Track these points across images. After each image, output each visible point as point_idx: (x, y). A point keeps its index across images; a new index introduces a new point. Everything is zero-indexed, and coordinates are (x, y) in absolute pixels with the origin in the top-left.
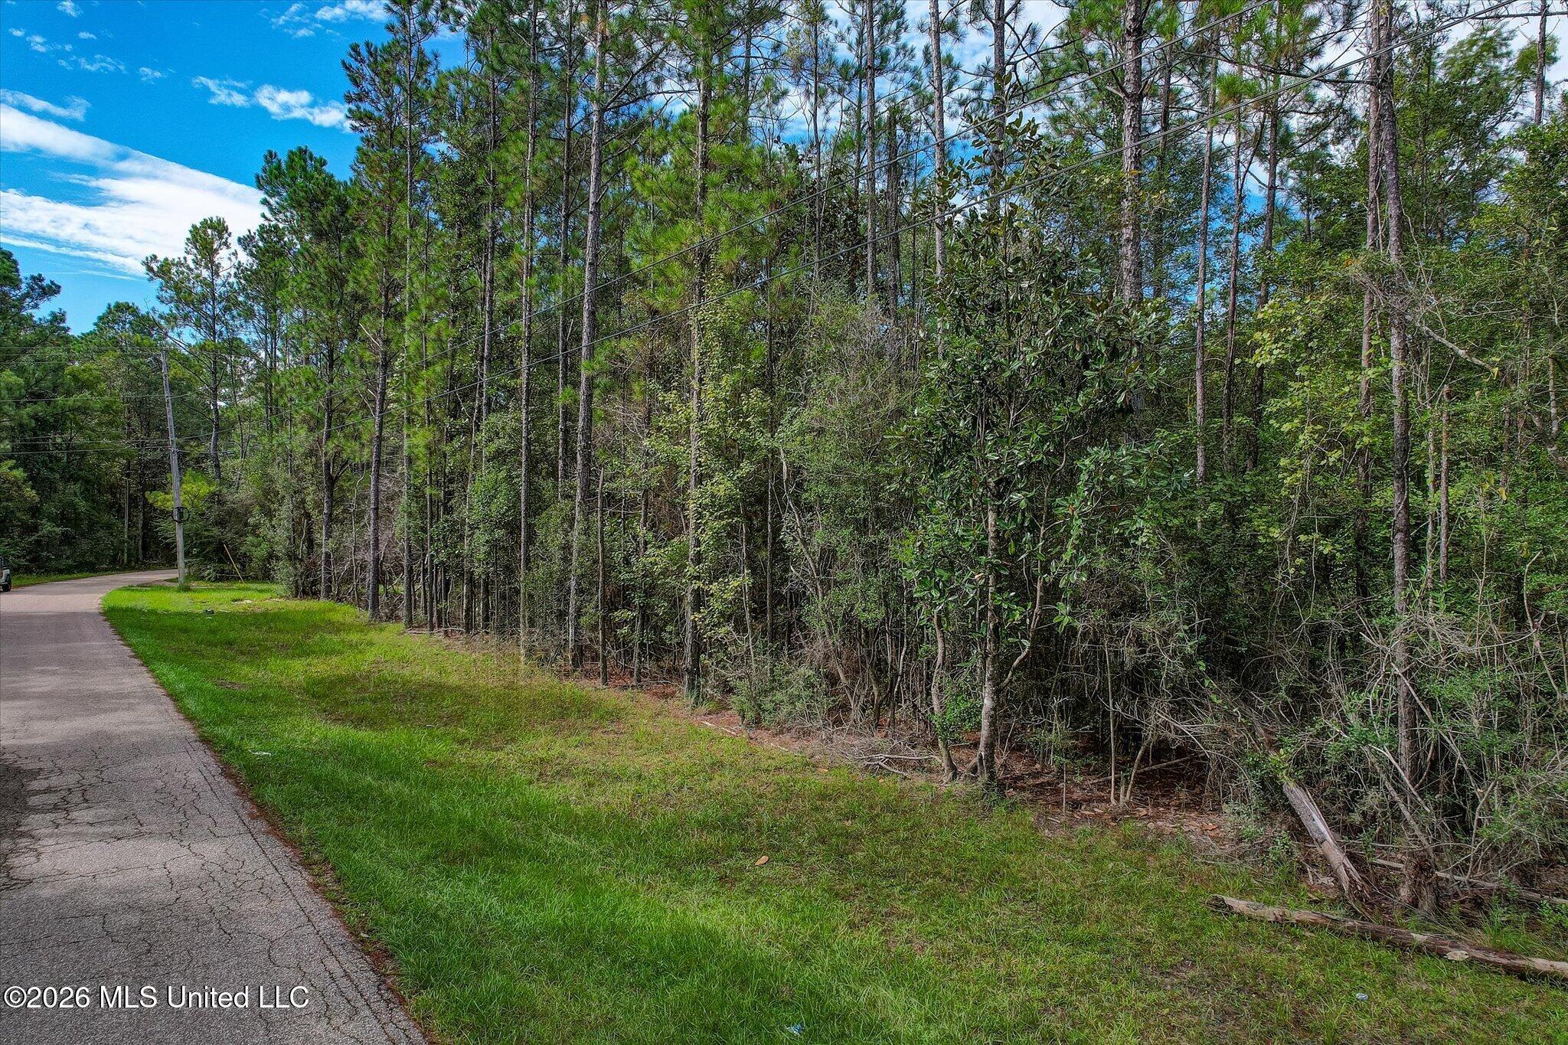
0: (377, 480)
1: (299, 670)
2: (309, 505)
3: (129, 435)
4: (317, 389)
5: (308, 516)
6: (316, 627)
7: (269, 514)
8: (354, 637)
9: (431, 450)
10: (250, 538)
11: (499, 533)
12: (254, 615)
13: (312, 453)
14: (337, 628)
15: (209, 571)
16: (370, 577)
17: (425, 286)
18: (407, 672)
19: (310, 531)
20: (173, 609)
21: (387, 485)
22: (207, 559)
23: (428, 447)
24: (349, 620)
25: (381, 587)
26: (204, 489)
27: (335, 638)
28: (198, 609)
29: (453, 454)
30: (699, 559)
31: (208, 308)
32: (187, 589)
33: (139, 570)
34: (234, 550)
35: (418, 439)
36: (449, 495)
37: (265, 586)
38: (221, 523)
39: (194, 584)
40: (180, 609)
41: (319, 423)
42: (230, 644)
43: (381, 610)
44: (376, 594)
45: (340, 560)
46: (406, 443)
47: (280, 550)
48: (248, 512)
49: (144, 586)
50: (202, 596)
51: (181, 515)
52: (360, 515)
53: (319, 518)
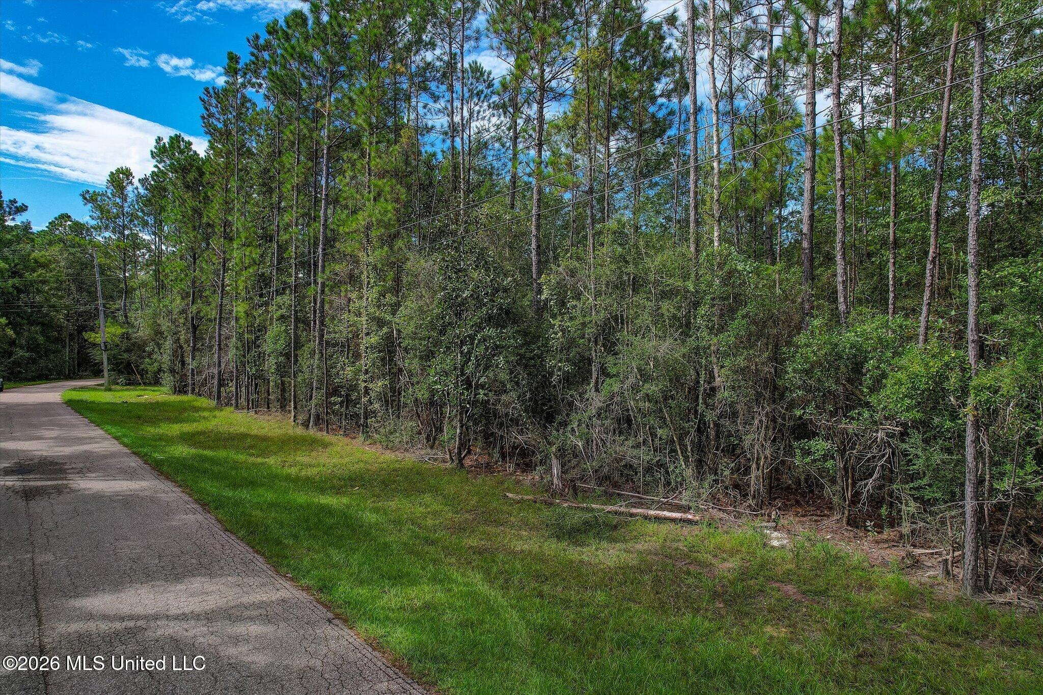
0: (220, 329)
1: (175, 429)
2: (182, 341)
3: (69, 295)
4: (186, 275)
5: (181, 347)
6: (185, 410)
7: (159, 346)
8: (206, 414)
9: (247, 314)
10: (147, 360)
11: (281, 359)
12: (151, 404)
13: (183, 312)
14: (197, 409)
15: (121, 380)
16: (216, 382)
17: (244, 226)
18: (231, 430)
19: (182, 356)
20: (104, 401)
21: (225, 331)
22: (120, 372)
23: (245, 312)
24: (204, 405)
25: (222, 389)
26: (119, 331)
27: (196, 415)
28: (118, 401)
29: (259, 316)
30: (367, 372)
31: (120, 222)
32: (110, 390)
33: (75, 379)
34: (137, 366)
35: (240, 308)
36: (257, 338)
37: (156, 388)
38: (128, 351)
39: (113, 387)
40: (108, 400)
41: (188, 294)
42: (139, 417)
43: (222, 401)
44: (219, 392)
45: (200, 373)
46: (235, 309)
47: (165, 367)
48: (145, 344)
49: (82, 388)
50: (120, 394)
51: (106, 346)
52: (211, 347)
53: (188, 349)
